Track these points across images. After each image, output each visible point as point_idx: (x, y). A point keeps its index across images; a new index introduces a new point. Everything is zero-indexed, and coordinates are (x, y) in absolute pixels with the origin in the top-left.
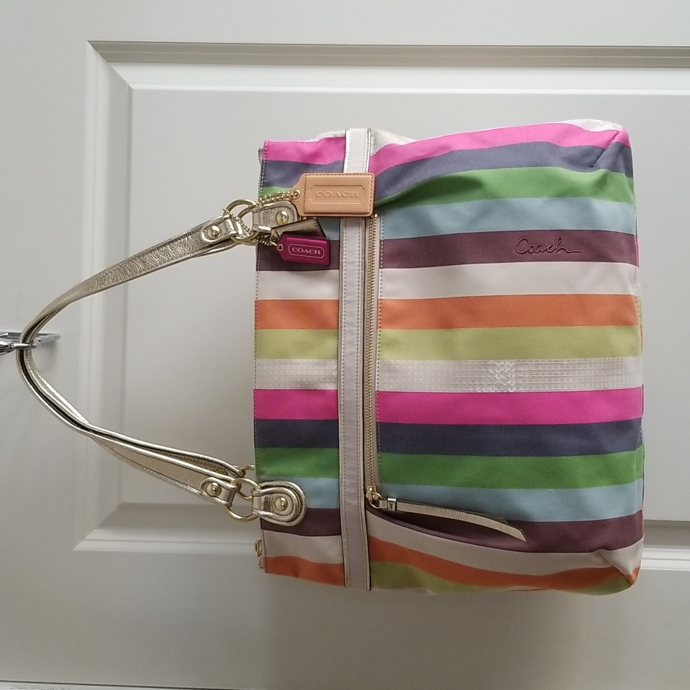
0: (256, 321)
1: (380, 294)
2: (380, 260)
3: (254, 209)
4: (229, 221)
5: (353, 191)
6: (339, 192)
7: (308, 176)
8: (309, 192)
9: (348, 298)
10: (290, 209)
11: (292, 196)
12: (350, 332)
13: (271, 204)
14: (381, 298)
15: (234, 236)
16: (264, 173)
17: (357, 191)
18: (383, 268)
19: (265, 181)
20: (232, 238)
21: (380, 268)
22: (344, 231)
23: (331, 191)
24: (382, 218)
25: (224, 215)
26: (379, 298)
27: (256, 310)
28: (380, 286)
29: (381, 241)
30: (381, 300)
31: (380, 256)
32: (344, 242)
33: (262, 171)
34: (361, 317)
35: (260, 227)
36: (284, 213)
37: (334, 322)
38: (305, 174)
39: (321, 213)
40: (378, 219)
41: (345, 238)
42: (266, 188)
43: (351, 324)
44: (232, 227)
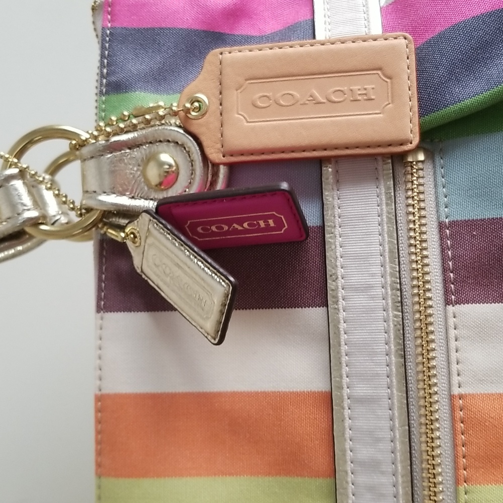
0: (99, 453)
1: (455, 379)
2: (446, 281)
3: (85, 151)
4: (18, 184)
5: (357, 85)
6: (316, 89)
7: (227, 55)
8: (233, 97)
9: (361, 390)
10: (183, 146)
11: (187, 111)
12: (371, 489)
13: (130, 136)
14: (462, 391)
15: (35, 223)
16: (108, 61)
17: (370, 84)
18: (458, 302)
19: (113, 79)
20: (28, 229)
21: (447, 302)
22: (336, 202)
23: (296, 90)
24: (439, 161)
25: (5, 168)
26: (456, 391)
27: (98, 421)
28: (454, 356)
29: (441, 226)
30: (461, 397)
31: (445, 270)
32: (338, 231)
33: (102, 56)
34: (400, 446)
35: (103, 198)
36: (165, 158)
37: (320, 460)
38: (218, 50)
39: (273, 151)
40: (428, 167)
41: (338, 221)
42: (114, 98)
43: (373, 466)
44: (27, 200)
